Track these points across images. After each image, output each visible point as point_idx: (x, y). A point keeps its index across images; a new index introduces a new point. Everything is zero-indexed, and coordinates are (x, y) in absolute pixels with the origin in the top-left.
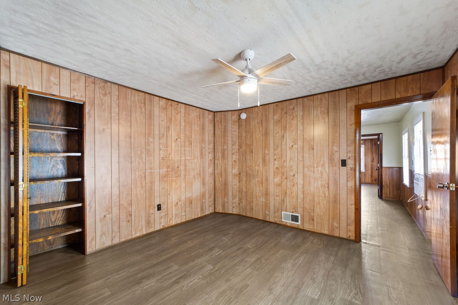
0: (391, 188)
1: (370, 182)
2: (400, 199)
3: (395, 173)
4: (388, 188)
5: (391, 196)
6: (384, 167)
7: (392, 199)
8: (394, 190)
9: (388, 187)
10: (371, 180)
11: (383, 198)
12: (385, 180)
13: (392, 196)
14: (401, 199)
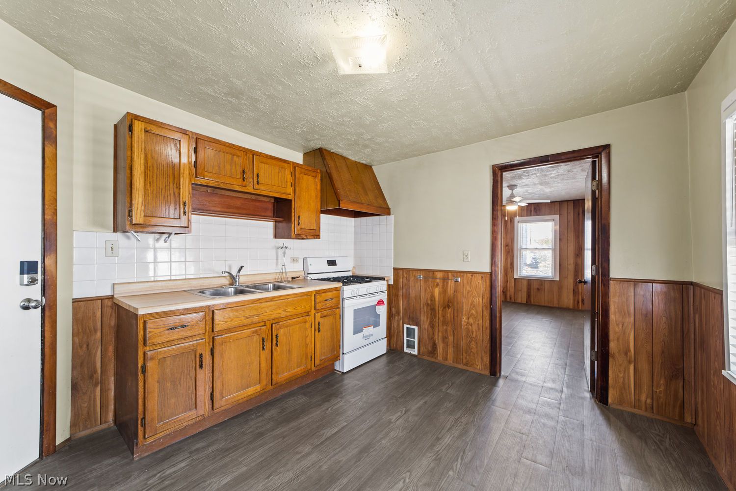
0: (644, 366)
1: (571, 307)
2: (682, 416)
3: (659, 306)
4: (632, 367)
5: (643, 398)
6: (615, 280)
7: (648, 415)
8: (655, 378)
9: (630, 362)
10: (574, 300)
11: (610, 401)
12: (617, 330)
13: (649, 401)
14: (688, 419)
